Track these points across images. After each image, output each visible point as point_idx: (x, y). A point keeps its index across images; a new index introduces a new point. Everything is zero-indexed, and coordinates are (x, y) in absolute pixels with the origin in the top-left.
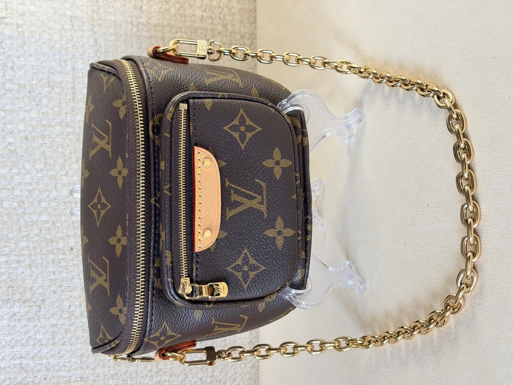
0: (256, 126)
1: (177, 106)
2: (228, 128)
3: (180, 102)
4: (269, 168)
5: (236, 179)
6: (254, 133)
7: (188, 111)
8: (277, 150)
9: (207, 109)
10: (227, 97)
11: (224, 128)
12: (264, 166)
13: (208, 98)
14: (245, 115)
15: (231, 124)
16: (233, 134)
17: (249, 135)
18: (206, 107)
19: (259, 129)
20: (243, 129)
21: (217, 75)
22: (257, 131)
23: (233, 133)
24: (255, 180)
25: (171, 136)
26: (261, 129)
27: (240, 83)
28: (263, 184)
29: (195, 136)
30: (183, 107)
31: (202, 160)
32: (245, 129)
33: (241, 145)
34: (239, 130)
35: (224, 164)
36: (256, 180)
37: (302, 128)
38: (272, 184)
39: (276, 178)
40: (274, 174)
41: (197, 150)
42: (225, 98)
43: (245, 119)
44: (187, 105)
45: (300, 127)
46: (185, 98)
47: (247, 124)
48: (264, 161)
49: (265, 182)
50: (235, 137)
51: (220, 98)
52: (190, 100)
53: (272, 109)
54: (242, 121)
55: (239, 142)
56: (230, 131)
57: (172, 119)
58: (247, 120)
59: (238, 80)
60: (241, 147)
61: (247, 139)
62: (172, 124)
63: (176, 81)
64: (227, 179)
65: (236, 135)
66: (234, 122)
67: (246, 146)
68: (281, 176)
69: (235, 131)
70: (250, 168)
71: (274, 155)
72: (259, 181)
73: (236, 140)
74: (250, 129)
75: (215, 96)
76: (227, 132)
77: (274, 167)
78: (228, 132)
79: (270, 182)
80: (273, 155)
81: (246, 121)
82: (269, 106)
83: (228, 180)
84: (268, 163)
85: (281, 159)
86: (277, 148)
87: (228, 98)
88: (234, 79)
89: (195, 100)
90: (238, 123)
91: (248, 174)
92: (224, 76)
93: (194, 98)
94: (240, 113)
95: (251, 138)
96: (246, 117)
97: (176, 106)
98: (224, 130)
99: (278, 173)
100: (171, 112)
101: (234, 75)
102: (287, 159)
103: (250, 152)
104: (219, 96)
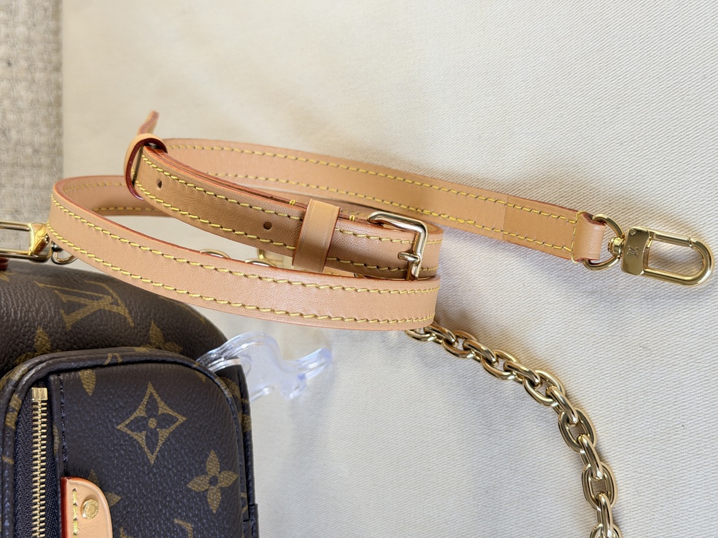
0: (175, 414)
1: (27, 394)
2: (127, 426)
3: (33, 385)
4: (199, 492)
5: (138, 526)
6: (173, 427)
7: (49, 402)
8: (212, 455)
9: (87, 393)
10: (120, 360)
11: (119, 427)
12: (189, 490)
13: (86, 368)
14: (156, 396)
15: (132, 418)
16: (136, 437)
17: (164, 434)
18: (85, 390)
19: (182, 419)
20: (152, 423)
21: (82, 301)
22: (177, 424)
23: (135, 435)
24: (173, 522)
25: (15, 463)
26: (184, 419)
27: (127, 316)
28: (189, 527)
29: (65, 453)
30: (40, 394)
31: (79, 504)
32: (158, 423)
33: (149, 456)
34: (145, 427)
35: (117, 498)
36: (176, 521)
37: (242, 397)
38: (203, 524)
39: (212, 511)
40: (207, 503)
41: (71, 484)
42: (116, 364)
43: (157, 403)
44: (45, 389)
45: (239, 397)
46: (42, 375)
47: (160, 413)
48: (190, 480)
49: (193, 522)
50: (138, 442)
51: (109, 365)
52: (52, 378)
53: (201, 375)
54: (152, 409)
55: (146, 450)
56: (129, 432)
57: (17, 423)
58: (161, 404)
59: (122, 310)
60: (148, 460)
61: (160, 443)
62: (16, 433)
63: (7, 328)
64: (121, 530)
65: (140, 438)
66: (137, 412)
67: (157, 457)
68: (220, 505)
69: (139, 429)
70: (165, 498)
71: (208, 467)
72: (181, 522)
73: (141, 448)
74: (165, 421)
75: (99, 363)
76: (124, 435)
77: (207, 490)
78: (126, 433)
79: (200, 520)
80: (205, 466)
81: (158, 407)
82: (195, 369)
83: (125, 529)
84: (198, 484)
85: (220, 472)
86: (212, 452)
87: (123, 364)
88: (115, 309)
89: (61, 377)
90: (143, 414)
91: (161, 510)
92: (95, 303)
93: (58, 372)
94: (148, 392)
95: (168, 439)
96: (159, 399)
97: (23, 395)
98: (119, 430)
99: (214, 499)
100: (14, 410)
101: (112, 297)
102: (230, 470)
103: (165, 467)
104: (107, 362)
